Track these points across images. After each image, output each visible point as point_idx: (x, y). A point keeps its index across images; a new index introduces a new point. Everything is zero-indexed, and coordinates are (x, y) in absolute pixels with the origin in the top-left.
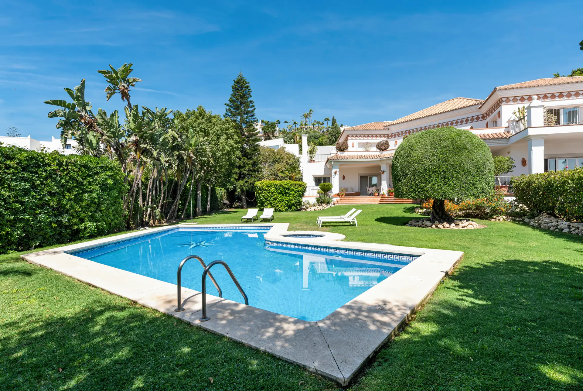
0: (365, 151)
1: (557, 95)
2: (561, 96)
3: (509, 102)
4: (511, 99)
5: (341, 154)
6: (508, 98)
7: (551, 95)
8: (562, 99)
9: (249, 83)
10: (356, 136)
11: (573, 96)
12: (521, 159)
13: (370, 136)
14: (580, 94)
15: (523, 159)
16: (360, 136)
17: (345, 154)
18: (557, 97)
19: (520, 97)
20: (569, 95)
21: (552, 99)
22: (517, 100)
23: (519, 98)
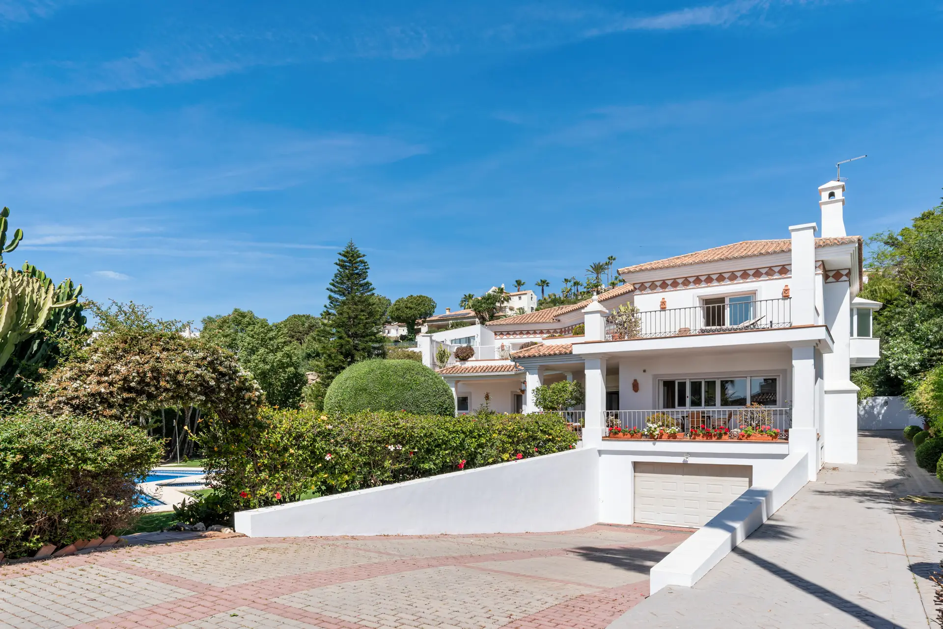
0: (500, 360)
1: (714, 277)
2: (721, 278)
3: (644, 290)
4: (647, 285)
5: (462, 364)
6: (642, 284)
7: (706, 277)
8: (723, 283)
9: (364, 256)
10: (508, 333)
11: (739, 278)
12: (632, 381)
13: (531, 332)
14: (749, 275)
15: (635, 380)
16: (515, 333)
17: (468, 364)
18: (727, 280)
19: (661, 282)
20: (733, 277)
21: (707, 283)
22: (657, 286)
23: (658, 284)
